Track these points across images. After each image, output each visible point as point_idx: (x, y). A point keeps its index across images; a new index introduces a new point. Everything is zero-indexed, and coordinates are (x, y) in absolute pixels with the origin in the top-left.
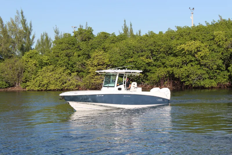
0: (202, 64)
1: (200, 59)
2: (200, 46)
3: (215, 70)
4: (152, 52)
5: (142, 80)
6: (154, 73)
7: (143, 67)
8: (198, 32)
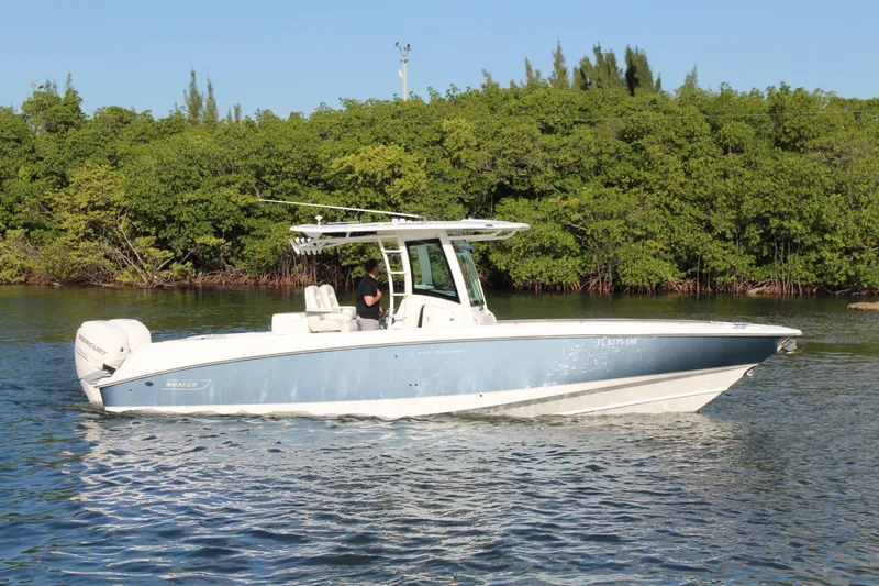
1: (400, 201)
2: (400, 160)
4: (258, 176)
5: (226, 258)
6: (263, 237)
7: (228, 217)
8: (397, 121)
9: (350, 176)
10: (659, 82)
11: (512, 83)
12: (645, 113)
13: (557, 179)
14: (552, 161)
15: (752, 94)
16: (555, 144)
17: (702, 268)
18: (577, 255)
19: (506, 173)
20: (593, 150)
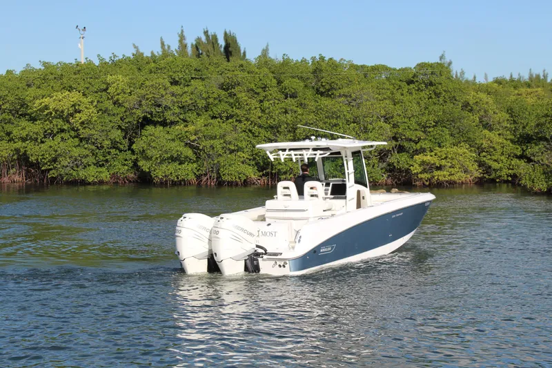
0: (82, 136)
1: (80, 127)
2: (80, 101)
3: (107, 150)
8: (78, 76)
9: (46, 112)
10: (244, 53)
11: (152, 53)
12: (236, 73)
13: (181, 114)
14: (178, 102)
15: (302, 61)
16: (180, 92)
17: (272, 169)
18: (194, 162)
19: (148, 110)
20: (204, 95)
